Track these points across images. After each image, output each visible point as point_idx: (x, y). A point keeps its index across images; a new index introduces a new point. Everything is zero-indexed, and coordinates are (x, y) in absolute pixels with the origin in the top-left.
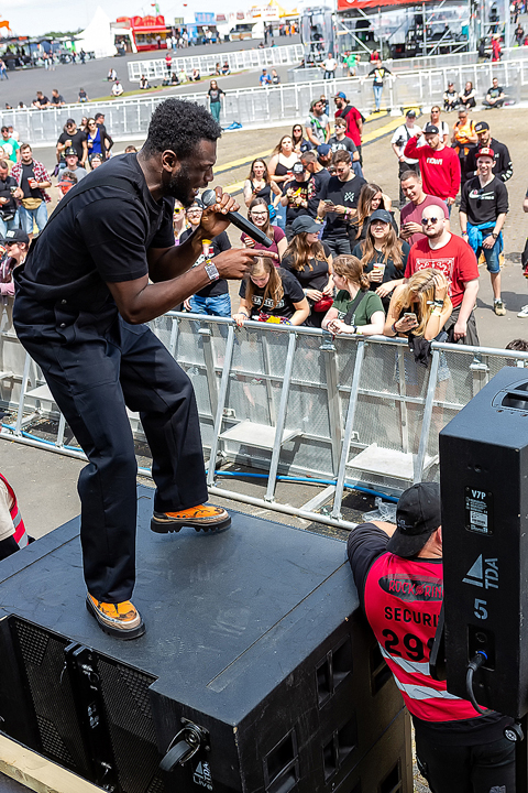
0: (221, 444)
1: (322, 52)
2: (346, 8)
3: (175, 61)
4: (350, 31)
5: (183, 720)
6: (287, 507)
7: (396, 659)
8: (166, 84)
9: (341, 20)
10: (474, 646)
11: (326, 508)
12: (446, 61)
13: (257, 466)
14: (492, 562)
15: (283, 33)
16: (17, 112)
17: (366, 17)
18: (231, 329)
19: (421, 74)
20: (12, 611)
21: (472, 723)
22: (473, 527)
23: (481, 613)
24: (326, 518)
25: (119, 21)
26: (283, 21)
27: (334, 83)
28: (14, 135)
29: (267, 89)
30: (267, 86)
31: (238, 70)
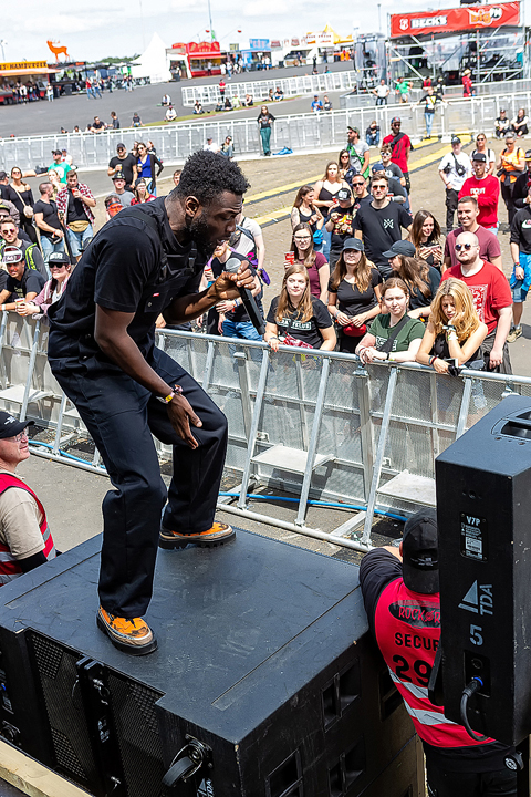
0: (254, 467)
1: (374, 78)
2: (400, 35)
3: (228, 87)
4: (403, 58)
5: (188, 736)
6: (317, 532)
7: (406, 684)
8: (219, 109)
9: (395, 47)
10: (471, 672)
11: (356, 534)
12: (499, 88)
13: (290, 490)
14: (486, 588)
15: (337, 59)
16: (72, 136)
17: (420, 45)
18: (266, 353)
19: (473, 101)
20: (29, 624)
21: (482, 749)
22: (468, 554)
23: (477, 640)
24: (356, 544)
25: (176, 47)
26: (337, 48)
27: (386, 109)
28: (68, 158)
29: (318, 115)
30: (318, 112)
31: (292, 95)
